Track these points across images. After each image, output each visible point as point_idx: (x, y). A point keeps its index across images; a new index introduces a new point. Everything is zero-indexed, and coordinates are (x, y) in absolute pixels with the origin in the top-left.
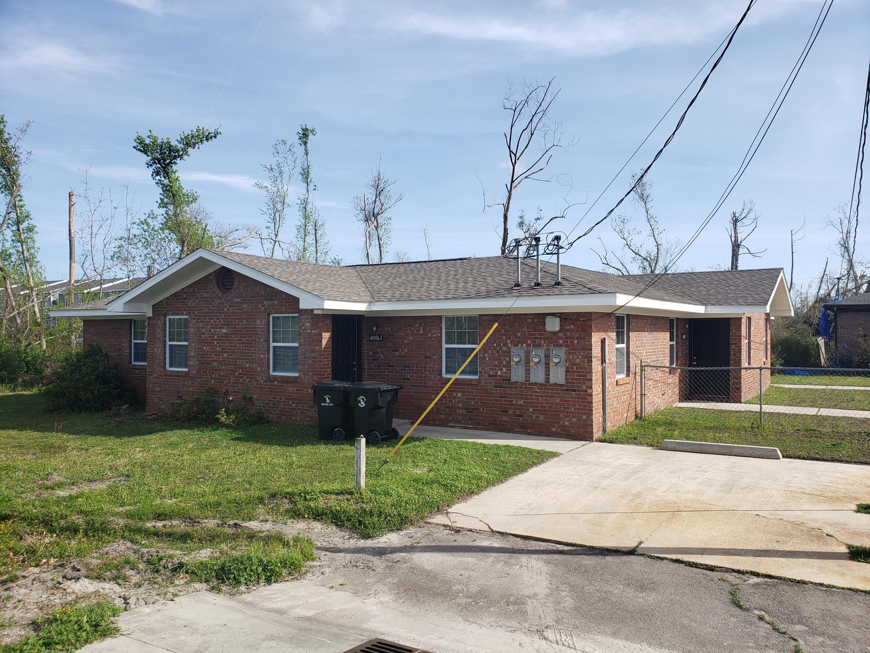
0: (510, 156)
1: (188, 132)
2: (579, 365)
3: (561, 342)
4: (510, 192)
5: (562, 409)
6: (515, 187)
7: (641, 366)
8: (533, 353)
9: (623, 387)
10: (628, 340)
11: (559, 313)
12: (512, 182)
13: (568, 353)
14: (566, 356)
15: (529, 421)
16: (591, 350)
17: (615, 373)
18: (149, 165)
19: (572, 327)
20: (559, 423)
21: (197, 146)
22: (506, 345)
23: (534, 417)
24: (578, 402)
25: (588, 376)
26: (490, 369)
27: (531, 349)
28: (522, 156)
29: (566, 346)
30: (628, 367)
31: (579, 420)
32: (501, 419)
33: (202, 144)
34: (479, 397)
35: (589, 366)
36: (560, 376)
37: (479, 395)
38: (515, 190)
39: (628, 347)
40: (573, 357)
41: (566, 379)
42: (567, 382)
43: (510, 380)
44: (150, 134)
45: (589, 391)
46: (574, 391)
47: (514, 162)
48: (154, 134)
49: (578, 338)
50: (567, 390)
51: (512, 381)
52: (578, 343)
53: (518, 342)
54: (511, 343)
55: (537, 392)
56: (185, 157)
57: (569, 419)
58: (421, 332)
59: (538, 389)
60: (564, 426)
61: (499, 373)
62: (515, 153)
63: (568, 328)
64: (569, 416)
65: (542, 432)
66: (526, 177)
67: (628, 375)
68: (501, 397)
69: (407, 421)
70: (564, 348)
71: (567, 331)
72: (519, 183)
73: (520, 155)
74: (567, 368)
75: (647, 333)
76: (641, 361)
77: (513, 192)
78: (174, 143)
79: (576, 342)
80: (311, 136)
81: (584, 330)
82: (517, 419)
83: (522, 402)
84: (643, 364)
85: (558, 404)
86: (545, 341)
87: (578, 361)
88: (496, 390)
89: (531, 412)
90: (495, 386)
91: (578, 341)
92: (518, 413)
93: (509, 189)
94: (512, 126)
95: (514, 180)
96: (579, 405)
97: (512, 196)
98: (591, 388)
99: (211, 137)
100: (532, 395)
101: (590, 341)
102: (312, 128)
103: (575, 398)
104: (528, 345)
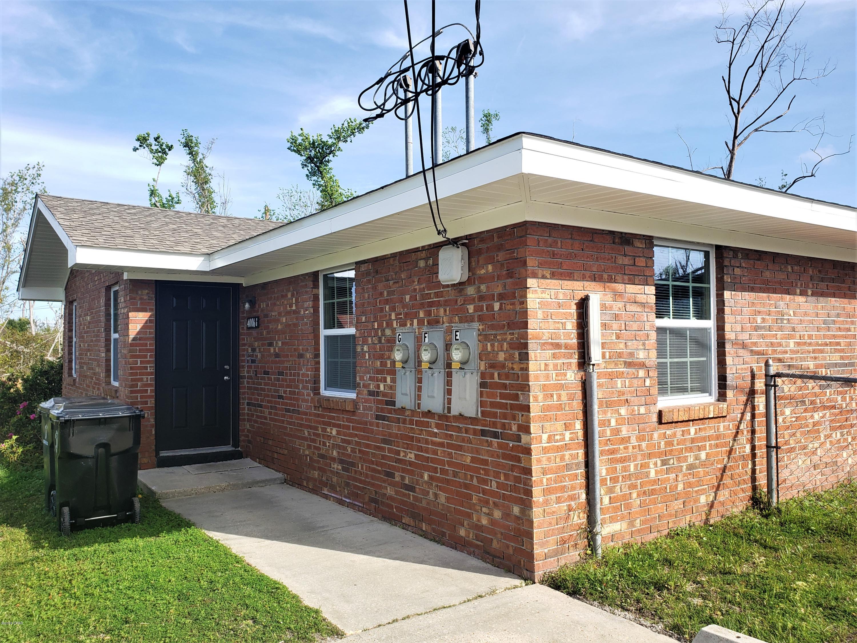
0: (731, 104)
1: (339, 125)
2: (503, 366)
3: (471, 308)
4: (732, 152)
5: (475, 482)
6: (739, 145)
7: (766, 375)
8: (427, 339)
9: (692, 430)
10: (721, 311)
11: (466, 237)
12: (735, 137)
13: (483, 337)
14: (481, 345)
15: (424, 504)
16: (525, 325)
17: (655, 391)
18: (304, 166)
19: (490, 267)
20: (469, 516)
21: (349, 139)
22: (389, 324)
23: (431, 497)
24: (503, 466)
25: (521, 398)
26: (371, 379)
27: (425, 329)
28: (748, 102)
29: (481, 319)
30: (722, 378)
31: (507, 515)
32: (383, 491)
33: (354, 136)
34: (356, 439)
35: (522, 369)
36: (468, 397)
37: (356, 435)
38: (739, 148)
39: (720, 328)
40: (492, 346)
41: (482, 404)
42: (482, 412)
43: (393, 403)
44: (301, 132)
45: (524, 438)
46: (495, 435)
47: (736, 111)
48: (305, 132)
49: (501, 297)
50: (483, 433)
51: (398, 405)
52: (501, 309)
53: (406, 314)
54: (397, 319)
55: (435, 435)
56: (337, 153)
57: (487, 511)
58: (294, 308)
59: (438, 426)
60: (479, 527)
61: (382, 388)
62: (738, 100)
63: (483, 271)
64: (487, 502)
65: (444, 534)
66: (756, 130)
67: (722, 397)
68: (385, 441)
69: (280, 475)
70: (476, 325)
71: (482, 279)
72: (746, 139)
73: (746, 102)
74: (483, 375)
75: (801, 299)
76: (767, 365)
77: (736, 152)
78: (325, 139)
79: (497, 306)
80: (494, 121)
81: (510, 275)
82: (405, 495)
83: (411, 456)
84: (773, 371)
85: (467, 468)
86: (445, 311)
87: (501, 356)
88: (378, 425)
89: (426, 482)
90: (378, 417)
91: (501, 305)
92: (407, 482)
93: (731, 148)
94: (730, 64)
95: (737, 134)
96: (506, 476)
97: (735, 157)
98: (527, 430)
99: (363, 128)
100: (427, 442)
101: (523, 302)
102: (495, 113)
103: (498, 456)
104: (421, 322)
